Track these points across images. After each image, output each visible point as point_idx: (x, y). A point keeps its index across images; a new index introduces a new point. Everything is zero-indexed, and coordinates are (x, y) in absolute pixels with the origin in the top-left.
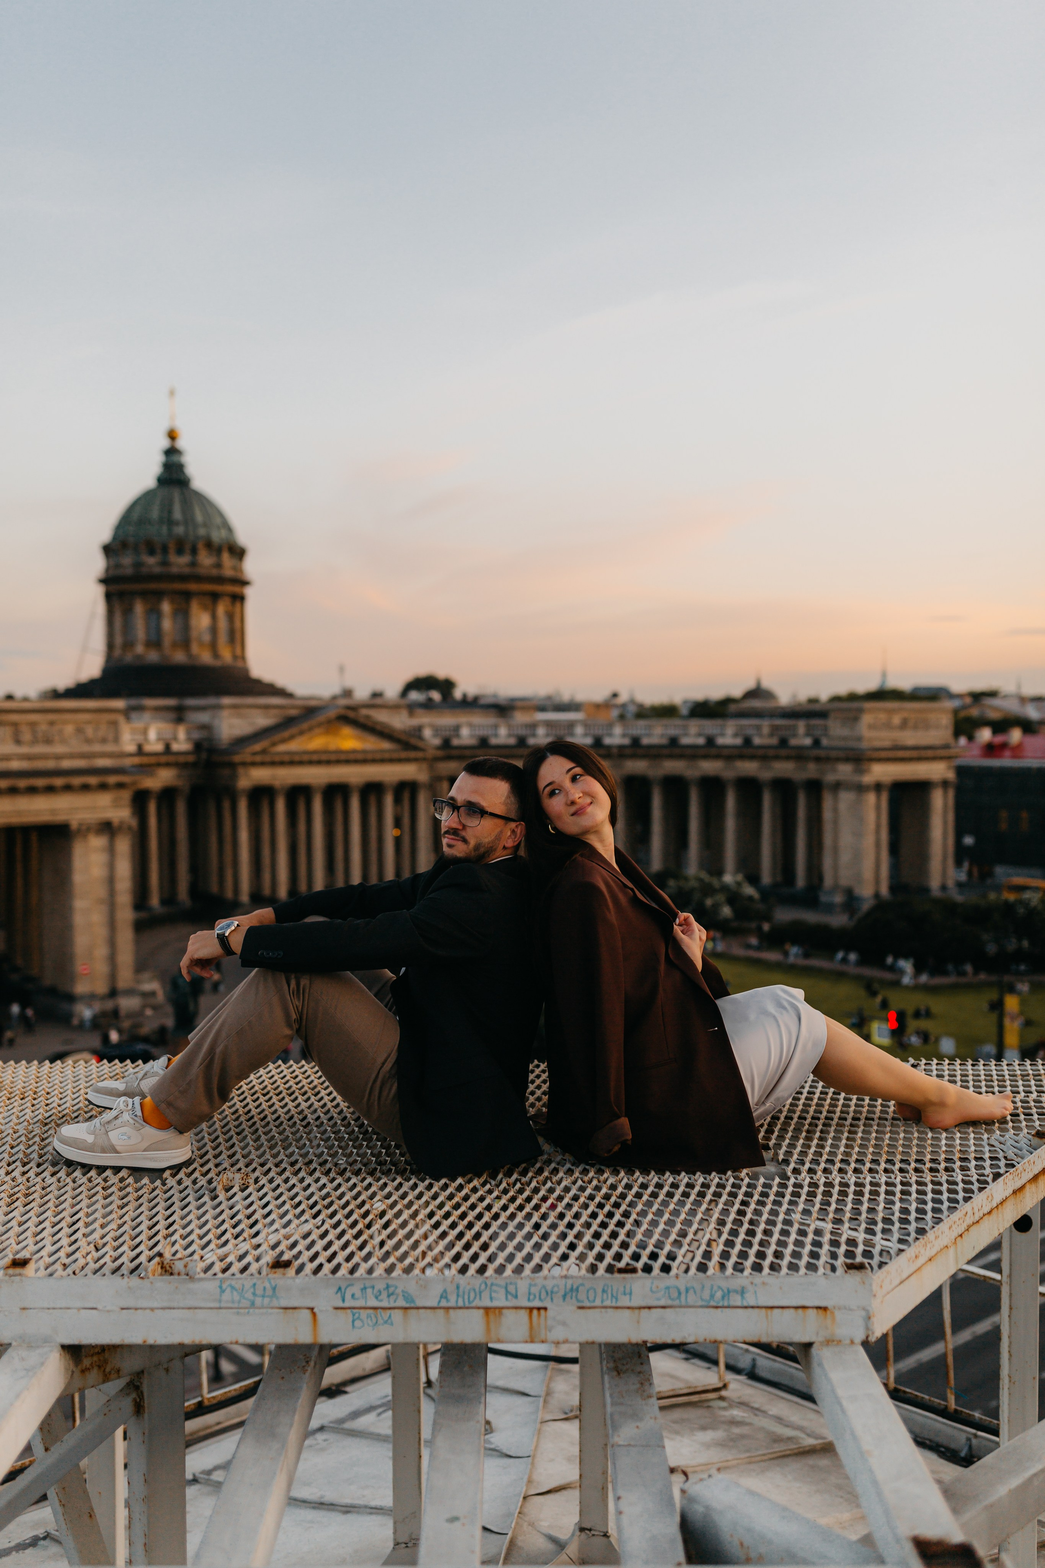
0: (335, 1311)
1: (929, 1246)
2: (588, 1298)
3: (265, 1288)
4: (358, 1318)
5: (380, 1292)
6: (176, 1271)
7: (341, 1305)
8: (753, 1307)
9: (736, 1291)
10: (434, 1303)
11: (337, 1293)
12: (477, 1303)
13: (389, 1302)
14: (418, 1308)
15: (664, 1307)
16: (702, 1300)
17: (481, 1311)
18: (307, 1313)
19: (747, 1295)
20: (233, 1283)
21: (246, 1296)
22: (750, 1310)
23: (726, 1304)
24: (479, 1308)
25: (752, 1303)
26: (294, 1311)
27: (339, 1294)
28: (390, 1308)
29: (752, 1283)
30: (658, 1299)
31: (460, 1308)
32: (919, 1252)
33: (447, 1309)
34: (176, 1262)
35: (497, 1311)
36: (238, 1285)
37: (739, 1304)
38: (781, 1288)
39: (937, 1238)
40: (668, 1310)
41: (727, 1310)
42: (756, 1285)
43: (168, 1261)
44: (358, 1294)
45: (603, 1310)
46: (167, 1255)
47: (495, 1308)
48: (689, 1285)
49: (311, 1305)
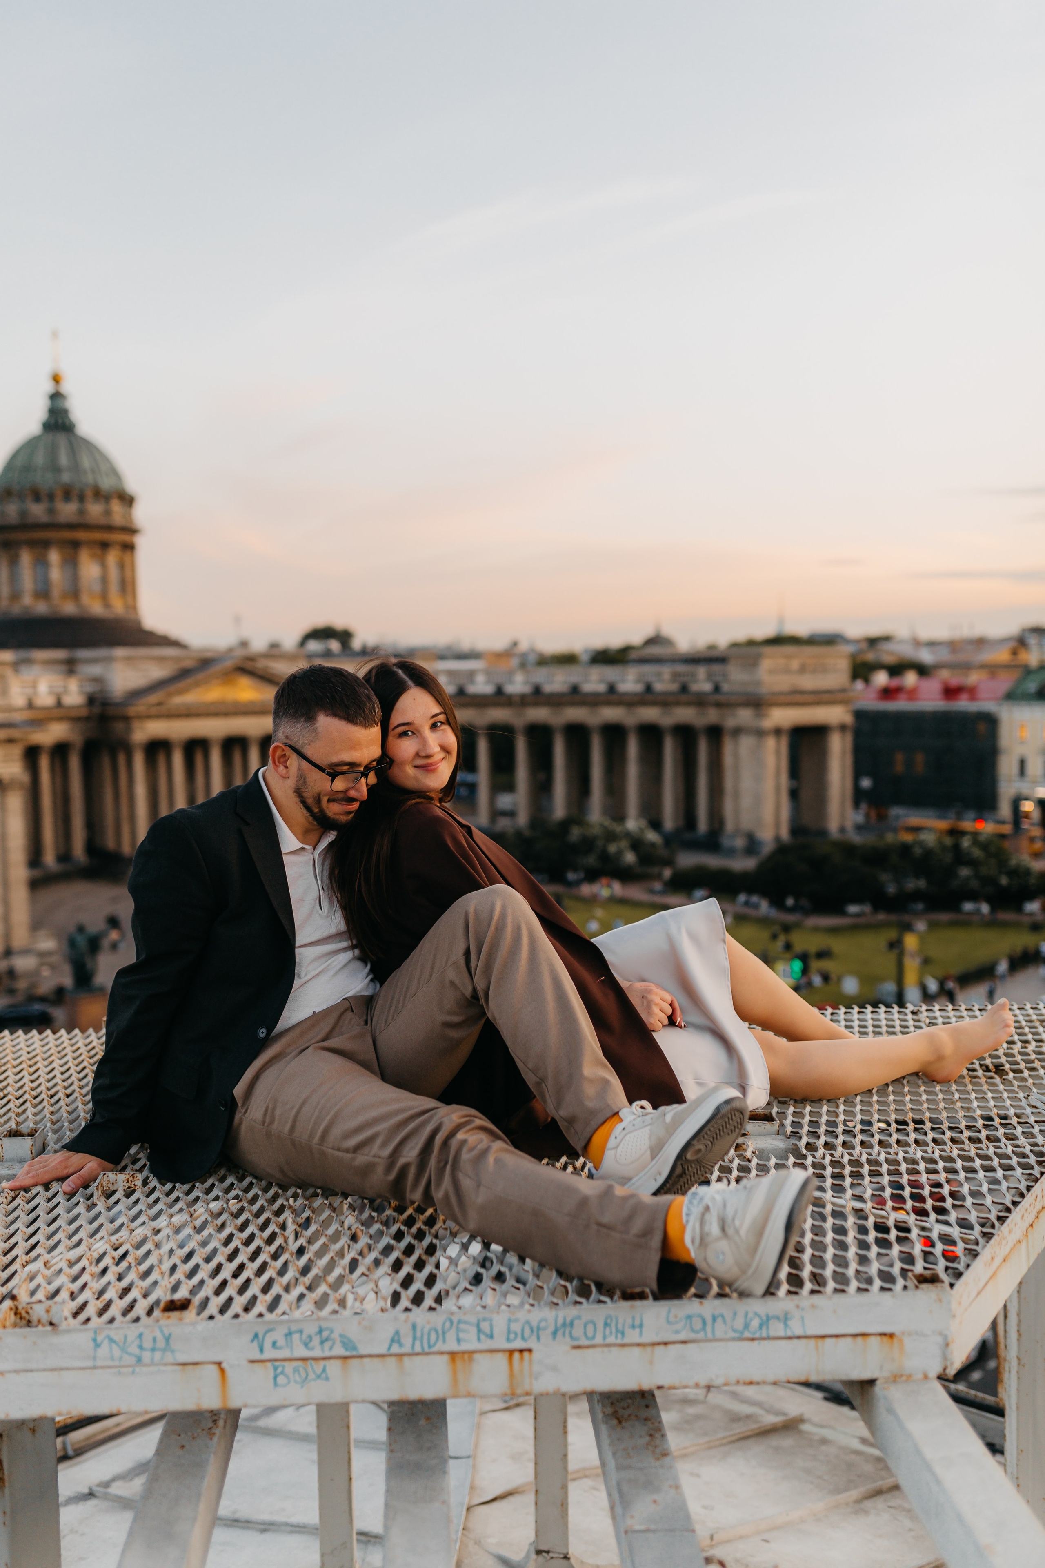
0: (250, 1365)
1: (1004, 1242)
2: (585, 1334)
3: (155, 1340)
4: (282, 1373)
5: (310, 1338)
6: (34, 1319)
7: (257, 1356)
8: (799, 1337)
9: (778, 1318)
10: (383, 1350)
11: (252, 1341)
12: (440, 1346)
13: (323, 1350)
14: (361, 1357)
15: (684, 1342)
16: (735, 1331)
17: (446, 1358)
18: (214, 1369)
19: (789, 1323)
20: (112, 1334)
21: (130, 1350)
22: (795, 1341)
23: (764, 1335)
24: (442, 1353)
25: (799, 1332)
26: (195, 1367)
27: (255, 1344)
28: (324, 1359)
29: (798, 1307)
30: (677, 1332)
31: (418, 1354)
32: (995, 1252)
33: (400, 1356)
34: (34, 1306)
35: (466, 1356)
36: (117, 1336)
37: (781, 1333)
38: (835, 1311)
39: (1010, 1231)
40: (689, 1346)
41: (766, 1342)
42: (803, 1309)
43: (24, 1305)
44: (281, 1342)
45: (606, 1349)
46: (24, 1297)
47: (464, 1353)
48: (717, 1313)
49: (218, 1359)
